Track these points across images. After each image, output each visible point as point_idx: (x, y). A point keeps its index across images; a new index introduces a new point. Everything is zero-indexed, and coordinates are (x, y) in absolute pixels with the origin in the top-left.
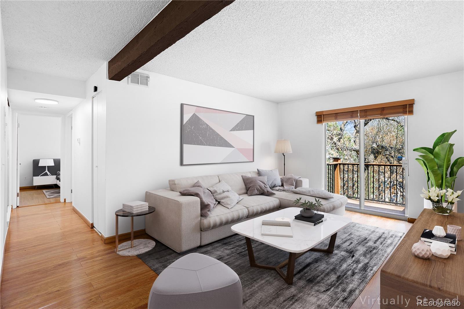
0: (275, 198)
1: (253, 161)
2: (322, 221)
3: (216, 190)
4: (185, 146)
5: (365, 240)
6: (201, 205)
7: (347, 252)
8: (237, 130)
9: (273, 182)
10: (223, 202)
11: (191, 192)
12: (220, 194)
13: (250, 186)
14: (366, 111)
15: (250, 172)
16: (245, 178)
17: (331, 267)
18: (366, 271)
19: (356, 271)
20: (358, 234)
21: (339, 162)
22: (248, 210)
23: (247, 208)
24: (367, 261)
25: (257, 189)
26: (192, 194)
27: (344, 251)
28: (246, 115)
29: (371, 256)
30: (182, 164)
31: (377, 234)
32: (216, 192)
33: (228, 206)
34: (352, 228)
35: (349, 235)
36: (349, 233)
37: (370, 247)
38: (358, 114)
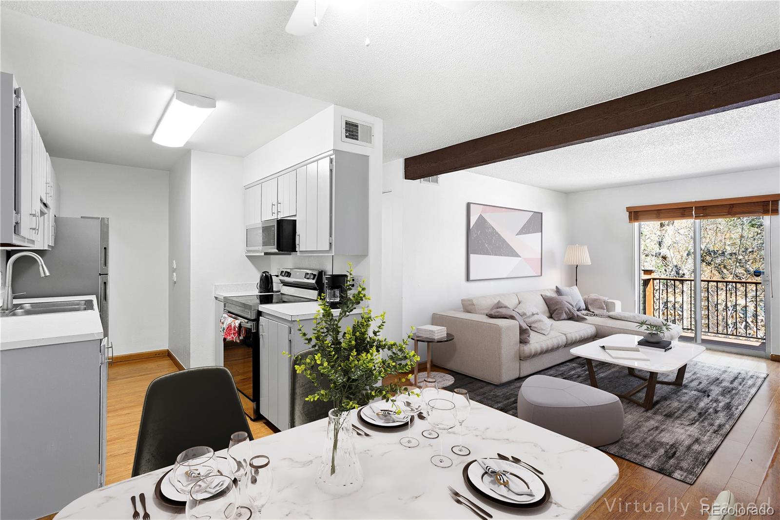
0: (589, 325)
1: (541, 275)
2: (671, 348)
3: (525, 312)
4: (472, 256)
5: (716, 381)
6: (520, 329)
7: (699, 391)
8: (524, 234)
9: (577, 304)
10: (535, 327)
11: (503, 313)
12: (529, 317)
13: (555, 308)
14: (705, 208)
15: (547, 290)
16: (546, 298)
17: (687, 405)
18: (730, 410)
19: (719, 409)
20: (705, 373)
21: (653, 276)
22: (566, 337)
23: (565, 334)
24: (728, 401)
25: (565, 312)
26: (506, 316)
27: (695, 391)
28: (533, 213)
29: (732, 396)
30: (468, 279)
31: (731, 373)
32: (525, 314)
33: (543, 332)
34: (693, 366)
35: (693, 374)
36: (693, 372)
37: (726, 388)
38: (692, 212)
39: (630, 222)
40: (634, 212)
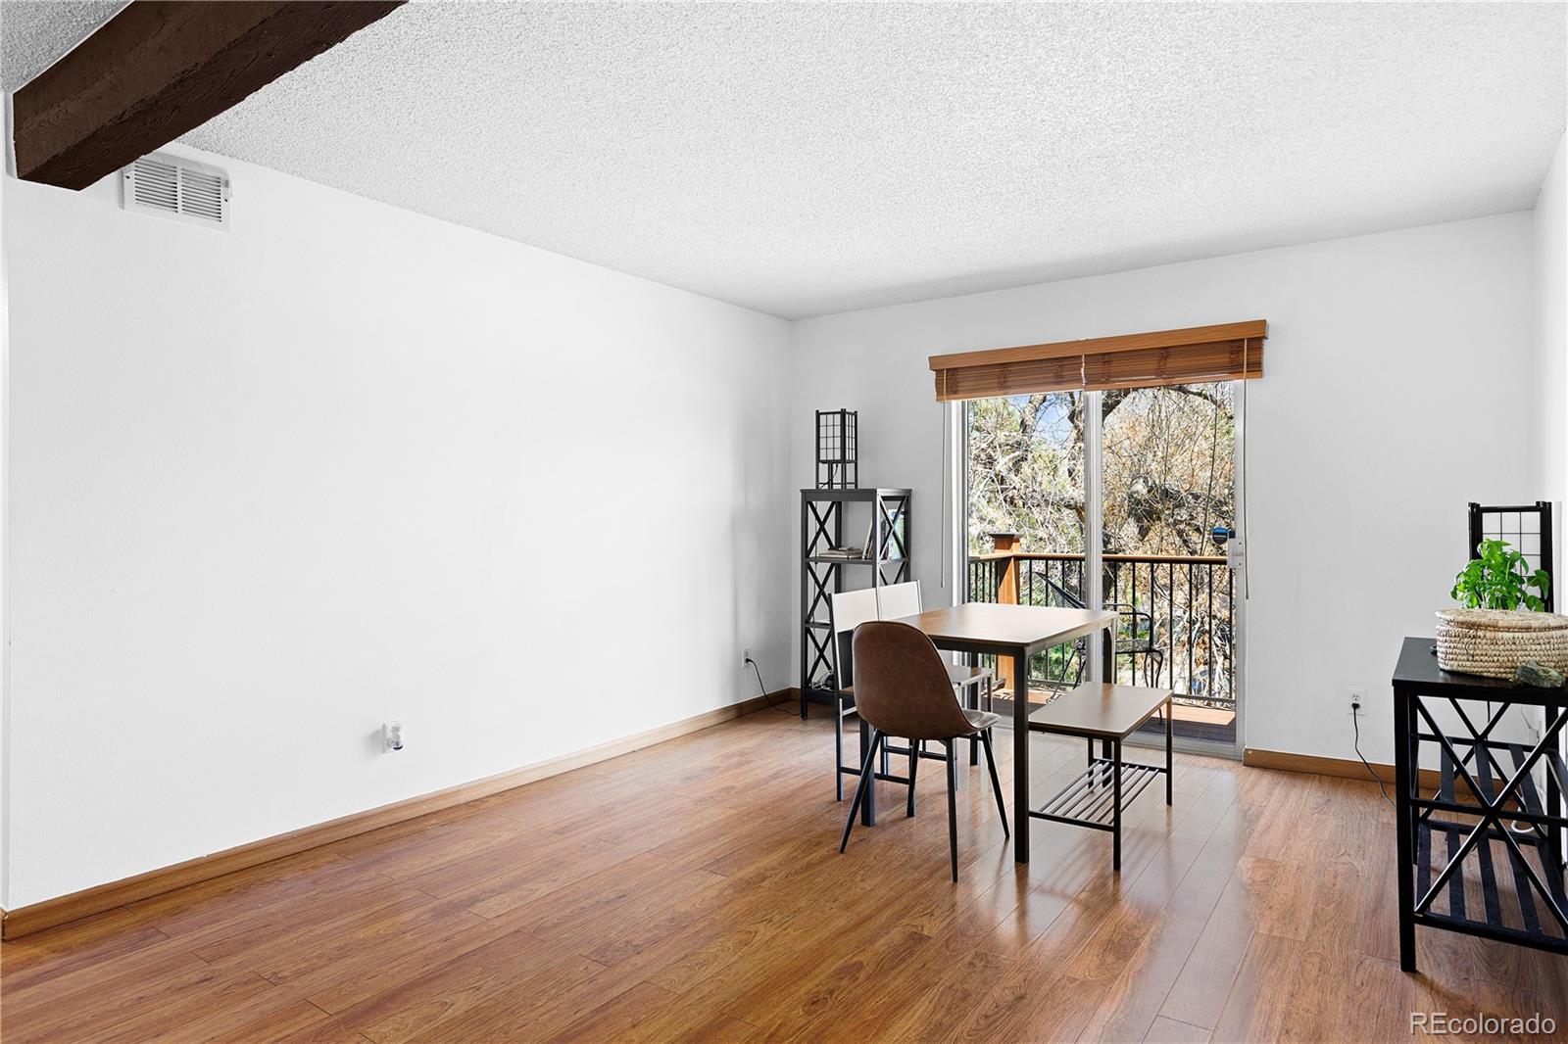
14: (1107, 358)
21: (1016, 550)
38: (1080, 369)
39: (937, 400)
40: (948, 370)
